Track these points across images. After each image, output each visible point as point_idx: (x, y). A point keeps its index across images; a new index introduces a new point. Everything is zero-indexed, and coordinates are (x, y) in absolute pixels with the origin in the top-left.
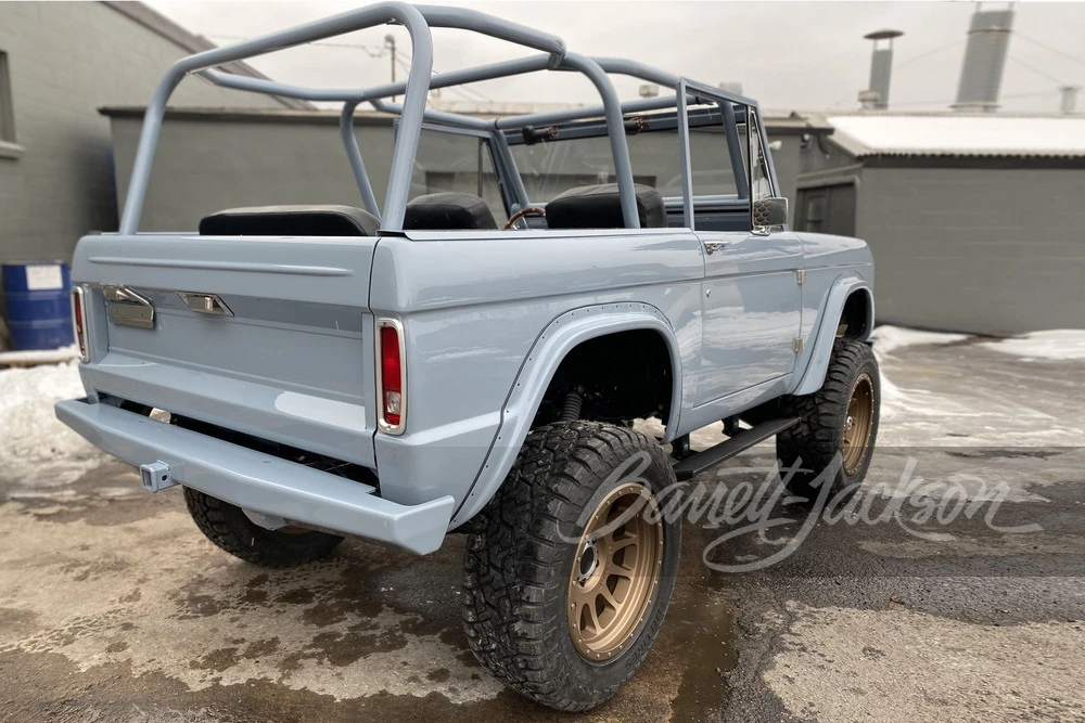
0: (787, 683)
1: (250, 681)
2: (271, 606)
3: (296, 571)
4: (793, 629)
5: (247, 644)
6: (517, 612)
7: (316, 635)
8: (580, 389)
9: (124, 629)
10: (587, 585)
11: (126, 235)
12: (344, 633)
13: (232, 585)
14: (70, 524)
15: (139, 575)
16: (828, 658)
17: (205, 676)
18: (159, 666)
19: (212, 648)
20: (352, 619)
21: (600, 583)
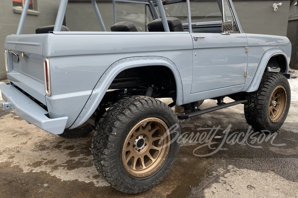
0: (212, 194)
1: (41, 172)
2: (61, 150)
3: (74, 140)
4: (226, 176)
5: (47, 160)
6: (102, 157)
7: (68, 160)
8: (153, 86)
9: (17, 152)
10: (141, 151)
11: (18, 35)
12: (76, 160)
13: (53, 143)
14: (21, 121)
15: (30, 137)
16: (232, 187)
17: (29, 169)
18: (19, 164)
19: (37, 160)
20: (81, 156)
21: (146, 152)
